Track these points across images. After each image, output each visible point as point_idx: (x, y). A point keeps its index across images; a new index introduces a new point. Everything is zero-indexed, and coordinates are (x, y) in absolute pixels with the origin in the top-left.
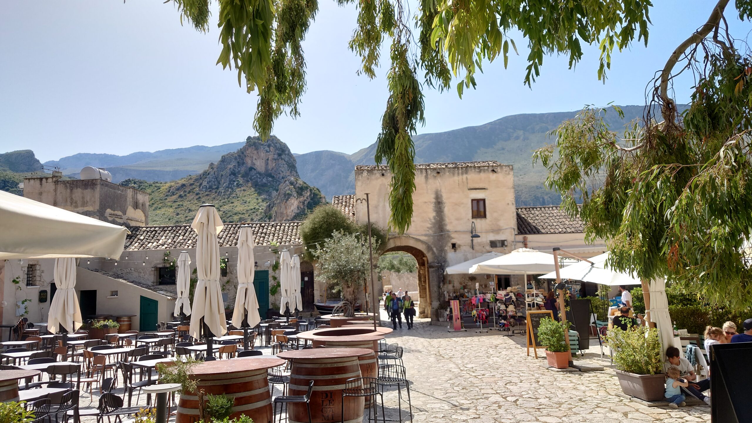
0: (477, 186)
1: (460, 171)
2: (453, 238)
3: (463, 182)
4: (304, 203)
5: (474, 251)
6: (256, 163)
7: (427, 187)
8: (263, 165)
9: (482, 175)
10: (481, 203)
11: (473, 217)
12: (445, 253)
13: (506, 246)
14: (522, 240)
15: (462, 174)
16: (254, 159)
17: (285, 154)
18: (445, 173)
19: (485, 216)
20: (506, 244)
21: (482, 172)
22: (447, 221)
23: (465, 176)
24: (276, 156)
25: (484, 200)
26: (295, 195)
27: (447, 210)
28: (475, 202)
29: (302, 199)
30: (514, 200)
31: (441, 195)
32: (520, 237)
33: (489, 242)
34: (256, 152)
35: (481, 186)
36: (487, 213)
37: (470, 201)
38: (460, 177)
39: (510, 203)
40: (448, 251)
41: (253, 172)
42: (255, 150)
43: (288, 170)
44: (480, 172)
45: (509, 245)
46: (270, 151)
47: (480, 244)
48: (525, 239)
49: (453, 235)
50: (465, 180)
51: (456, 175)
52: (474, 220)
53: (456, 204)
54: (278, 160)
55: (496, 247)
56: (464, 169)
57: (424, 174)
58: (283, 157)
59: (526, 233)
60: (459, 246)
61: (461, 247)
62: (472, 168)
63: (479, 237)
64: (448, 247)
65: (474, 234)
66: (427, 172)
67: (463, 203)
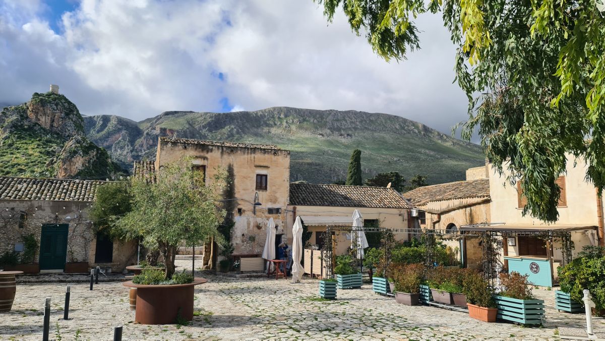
0: (262, 164)
1: (250, 151)
2: (240, 205)
3: (251, 160)
4: (89, 162)
5: (255, 216)
6: (41, 119)
7: (222, 161)
8: (49, 121)
9: (266, 155)
10: (264, 178)
11: (256, 189)
12: (232, 217)
13: (280, 213)
14: (292, 209)
15: (251, 153)
16: (39, 115)
17: (73, 115)
18: (237, 152)
19: (266, 189)
20: (280, 211)
21: (267, 153)
22: (236, 190)
23: (253, 155)
24: (63, 115)
25: (266, 176)
26: (81, 153)
27: (237, 181)
28: (259, 177)
29: (87, 158)
30: (288, 178)
31: (233, 169)
32: (291, 207)
33: (267, 209)
34: (42, 109)
35: (265, 164)
36: (268, 186)
37: (256, 175)
38: (249, 155)
39: (286, 180)
40: (235, 215)
41: (37, 128)
42: (41, 107)
43: (75, 129)
44: (265, 153)
45: (282, 212)
46: (57, 109)
47: (261, 211)
48: (295, 209)
49: (239, 202)
50: (252, 158)
51: (246, 153)
52: (257, 192)
53: (244, 177)
54: (65, 118)
55: (272, 213)
56: (253, 149)
57: (220, 151)
58: (71, 116)
59: (295, 204)
60: (244, 211)
61: (246, 212)
62: (259, 150)
63: (260, 204)
64: (235, 212)
65: (257, 202)
66: (222, 149)
67: (249, 177)
